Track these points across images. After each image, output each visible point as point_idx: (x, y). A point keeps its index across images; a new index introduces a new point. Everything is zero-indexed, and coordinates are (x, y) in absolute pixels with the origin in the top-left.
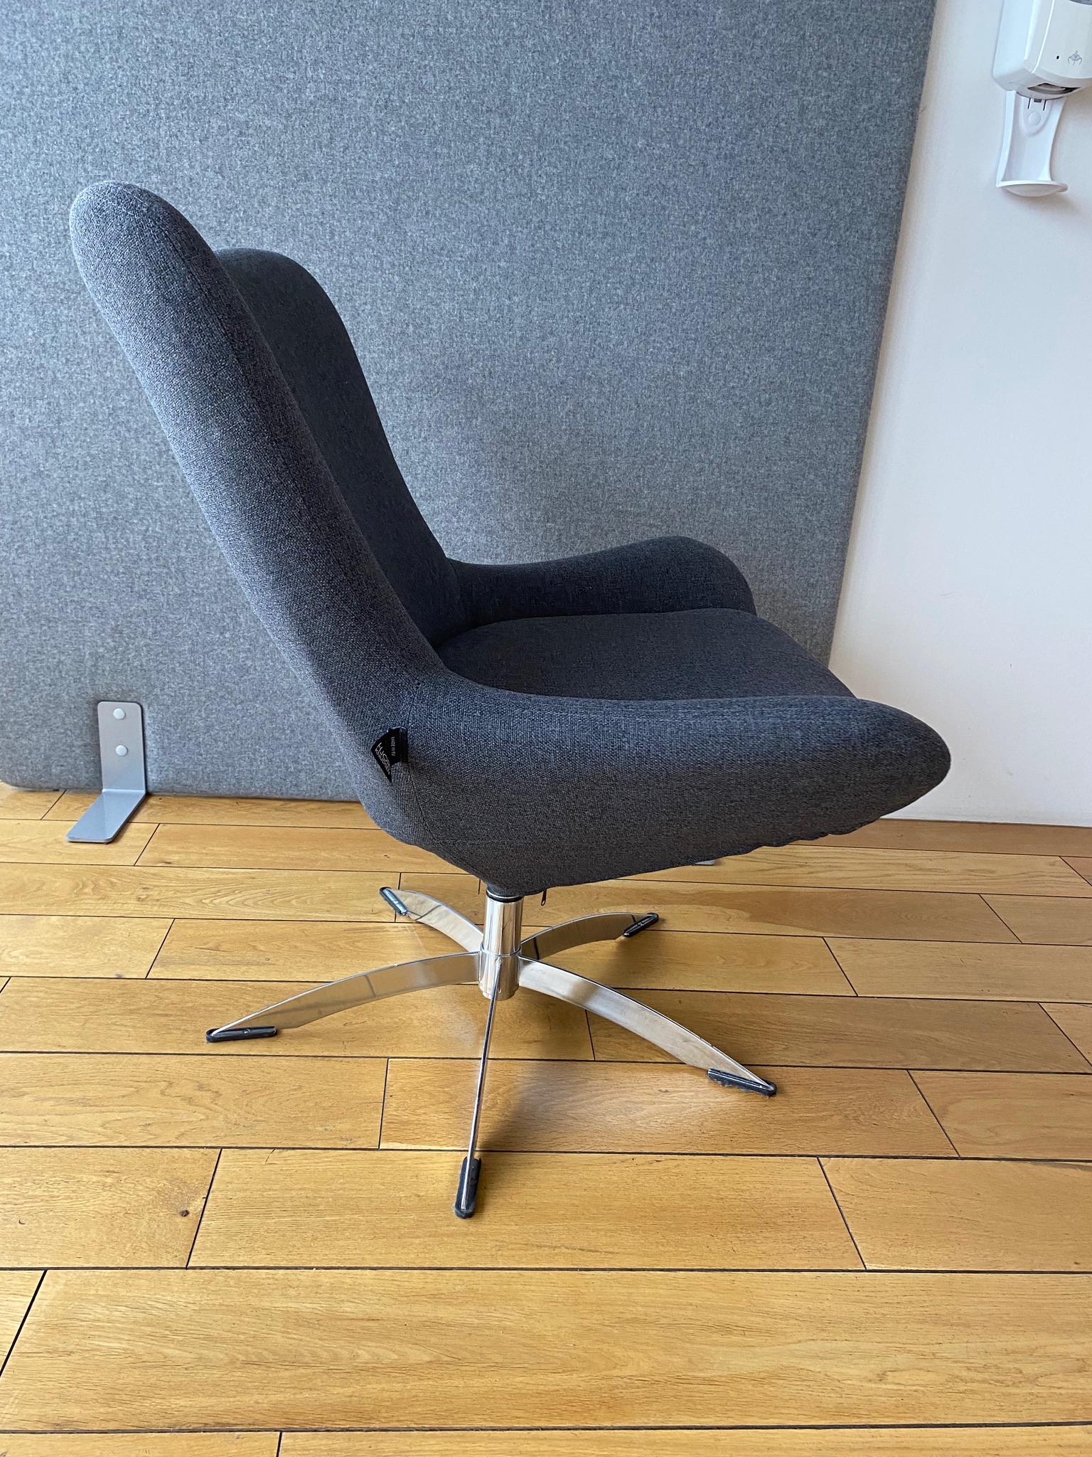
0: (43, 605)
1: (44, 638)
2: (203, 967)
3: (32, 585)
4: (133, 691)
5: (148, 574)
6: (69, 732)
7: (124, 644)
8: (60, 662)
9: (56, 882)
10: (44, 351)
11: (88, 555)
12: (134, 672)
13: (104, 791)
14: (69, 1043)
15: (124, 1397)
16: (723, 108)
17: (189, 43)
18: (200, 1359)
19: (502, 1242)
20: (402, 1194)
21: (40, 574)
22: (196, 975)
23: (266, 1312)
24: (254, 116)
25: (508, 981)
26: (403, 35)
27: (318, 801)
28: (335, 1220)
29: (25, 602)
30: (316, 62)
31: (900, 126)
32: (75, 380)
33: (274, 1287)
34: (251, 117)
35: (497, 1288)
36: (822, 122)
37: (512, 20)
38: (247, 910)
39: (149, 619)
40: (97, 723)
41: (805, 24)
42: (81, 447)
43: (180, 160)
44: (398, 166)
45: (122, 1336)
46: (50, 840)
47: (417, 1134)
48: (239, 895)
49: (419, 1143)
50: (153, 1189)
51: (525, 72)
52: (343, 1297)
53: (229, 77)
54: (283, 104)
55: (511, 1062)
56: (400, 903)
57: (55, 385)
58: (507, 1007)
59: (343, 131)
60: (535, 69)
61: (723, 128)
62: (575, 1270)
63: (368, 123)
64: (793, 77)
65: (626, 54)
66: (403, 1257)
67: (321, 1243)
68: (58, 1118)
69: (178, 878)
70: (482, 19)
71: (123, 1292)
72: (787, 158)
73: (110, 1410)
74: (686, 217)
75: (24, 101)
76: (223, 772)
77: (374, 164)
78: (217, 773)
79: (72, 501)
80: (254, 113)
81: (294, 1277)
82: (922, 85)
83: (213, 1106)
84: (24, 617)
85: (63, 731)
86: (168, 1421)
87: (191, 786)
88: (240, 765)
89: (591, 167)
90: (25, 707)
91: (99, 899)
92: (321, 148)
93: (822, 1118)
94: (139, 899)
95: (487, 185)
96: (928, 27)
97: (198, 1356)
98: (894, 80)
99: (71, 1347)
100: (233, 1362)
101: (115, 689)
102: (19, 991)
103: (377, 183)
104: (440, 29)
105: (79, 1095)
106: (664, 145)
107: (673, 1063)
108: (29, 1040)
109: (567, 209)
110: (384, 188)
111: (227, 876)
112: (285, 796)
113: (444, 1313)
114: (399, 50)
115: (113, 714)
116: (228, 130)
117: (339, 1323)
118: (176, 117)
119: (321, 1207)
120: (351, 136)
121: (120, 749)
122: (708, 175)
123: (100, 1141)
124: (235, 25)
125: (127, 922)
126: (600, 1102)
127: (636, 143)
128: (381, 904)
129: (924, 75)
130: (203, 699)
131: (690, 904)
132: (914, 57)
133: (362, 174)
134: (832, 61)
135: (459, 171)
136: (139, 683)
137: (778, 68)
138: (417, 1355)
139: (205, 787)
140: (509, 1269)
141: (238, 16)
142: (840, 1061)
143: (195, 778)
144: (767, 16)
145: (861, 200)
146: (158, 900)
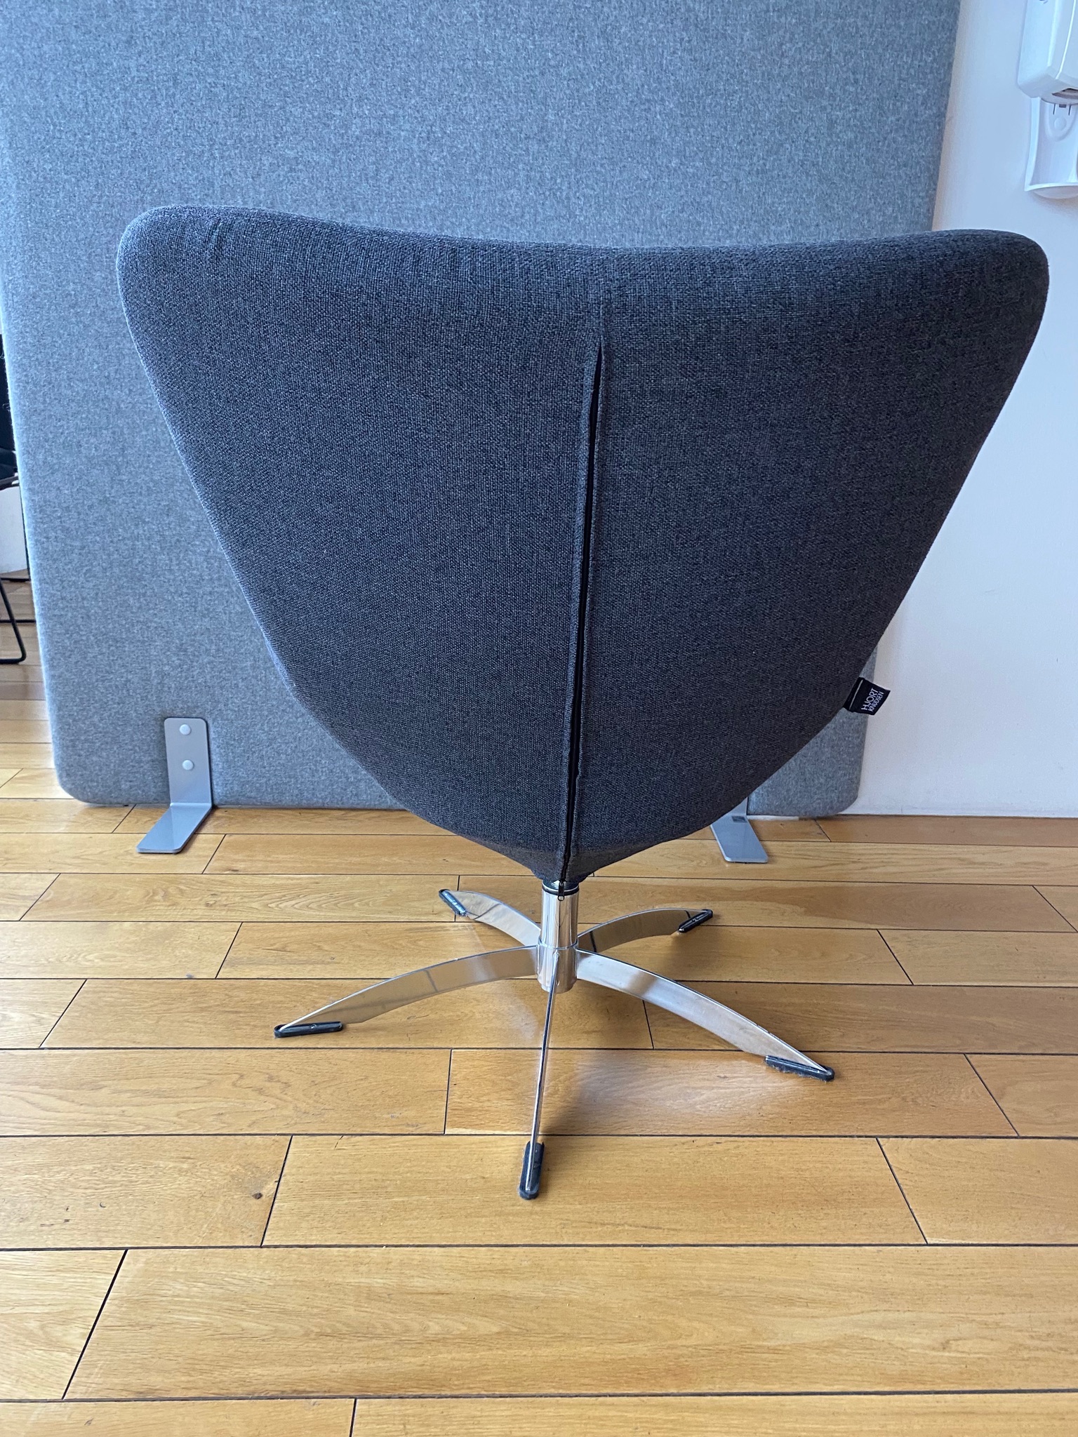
0: (110, 626)
1: (111, 658)
2: (270, 967)
3: (100, 607)
4: (198, 707)
5: (211, 593)
6: (137, 748)
7: (189, 662)
8: (128, 681)
9: (128, 890)
10: (107, 383)
11: (153, 577)
12: (199, 688)
13: (171, 804)
14: (144, 1040)
15: (205, 1367)
16: (753, 126)
17: (240, 85)
18: (276, 1331)
19: (567, 1220)
20: (468, 1176)
21: (107, 597)
22: (264, 974)
23: (337, 1287)
24: (302, 152)
25: (566, 975)
26: (443, 70)
27: (378, 810)
28: (403, 1202)
29: (94, 624)
30: (360, 99)
31: (927, 136)
32: (138, 410)
33: (345, 1263)
34: (300, 154)
35: (562, 1263)
36: (851, 135)
37: (547, 51)
38: (311, 912)
39: (213, 637)
40: (164, 738)
41: (831, 41)
42: (145, 473)
43: (233, 196)
44: (442, 194)
45: (201, 1311)
46: (122, 851)
47: (481, 1120)
48: (303, 899)
49: (483, 1128)
50: (227, 1174)
51: (560, 99)
52: (413, 1273)
53: (278, 116)
54: (330, 139)
55: (572, 1051)
56: (459, 904)
57: (119, 415)
58: (566, 1000)
59: (388, 163)
60: (571, 97)
61: (754, 145)
62: (639, 1246)
63: (411, 155)
64: (821, 92)
65: (658, 78)
66: (471, 1235)
67: (390, 1222)
68: (134, 1110)
69: (244, 885)
70: (518, 51)
71: (200, 1269)
72: (817, 171)
73: (191, 1379)
74: (721, 231)
75: (86, 148)
76: (286, 784)
77: (417, 193)
78: (280, 784)
79: (137, 525)
80: (303, 149)
81: (364, 1255)
82: (948, 96)
83: (282, 1096)
84: (92, 638)
85: (130, 747)
86: (245, 1389)
87: (255, 798)
88: (302, 776)
89: (627, 187)
90: (94, 725)
91: (169, 906)
92: (367, 179)
93: (880, 1101)
94: (207, 905)
95: (527, 209)
96: (952, 39)
97: (274, 1329)
98: (919, 92)
99: (151, 1321)
100: (307, 1334)
101: (180, 706)
102: (94, 992)
103: (421, 211)
104: (479, 62)
105: (155, 1087)
106: (697, 164)
107: (730, 1050)
108: (106, 1037)
109: (604, 229)
110: (428, 216)
111: (292, 882)
112: (346, 806)
113: (513, 1287)
114: (439, 84)
115: (180, 730)
116: (279, 166)
117: (409, 1297)
118: (229, 155)
119: (389, 1189)
120: (396, 167)
121: (186, 764)
122: (741, 191)
123: (175, 1130)
124: (283, 67)
125: (197, 926)
126: (660, 1088)
127: (670, 162)
128: (440, 905)
129: (949, 85)
130: (266, 713)
131: (745, 900)
132: (938, 69)
133: (406, 203)
134: (858, 76)
135: (500, 196)
136: (204, 699)
137: (806, 85)
138: (487, 1327)
139: (268, 798)
140: (574, 1246)
141: (287, 59)
142: (896, 1046)
143: (258, 790)
144: (794, 35)
145: (891, 209)
146: (226, 905)
